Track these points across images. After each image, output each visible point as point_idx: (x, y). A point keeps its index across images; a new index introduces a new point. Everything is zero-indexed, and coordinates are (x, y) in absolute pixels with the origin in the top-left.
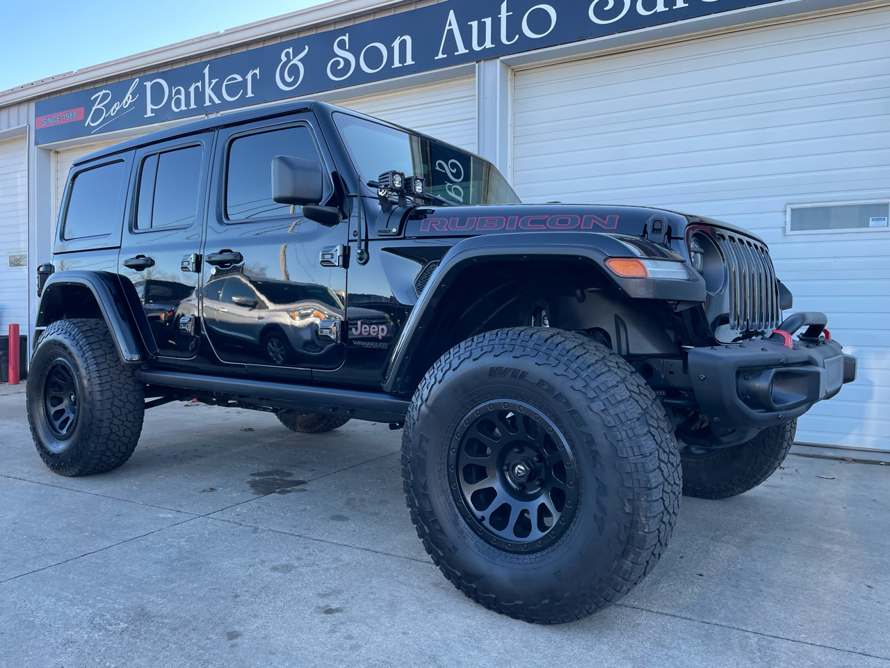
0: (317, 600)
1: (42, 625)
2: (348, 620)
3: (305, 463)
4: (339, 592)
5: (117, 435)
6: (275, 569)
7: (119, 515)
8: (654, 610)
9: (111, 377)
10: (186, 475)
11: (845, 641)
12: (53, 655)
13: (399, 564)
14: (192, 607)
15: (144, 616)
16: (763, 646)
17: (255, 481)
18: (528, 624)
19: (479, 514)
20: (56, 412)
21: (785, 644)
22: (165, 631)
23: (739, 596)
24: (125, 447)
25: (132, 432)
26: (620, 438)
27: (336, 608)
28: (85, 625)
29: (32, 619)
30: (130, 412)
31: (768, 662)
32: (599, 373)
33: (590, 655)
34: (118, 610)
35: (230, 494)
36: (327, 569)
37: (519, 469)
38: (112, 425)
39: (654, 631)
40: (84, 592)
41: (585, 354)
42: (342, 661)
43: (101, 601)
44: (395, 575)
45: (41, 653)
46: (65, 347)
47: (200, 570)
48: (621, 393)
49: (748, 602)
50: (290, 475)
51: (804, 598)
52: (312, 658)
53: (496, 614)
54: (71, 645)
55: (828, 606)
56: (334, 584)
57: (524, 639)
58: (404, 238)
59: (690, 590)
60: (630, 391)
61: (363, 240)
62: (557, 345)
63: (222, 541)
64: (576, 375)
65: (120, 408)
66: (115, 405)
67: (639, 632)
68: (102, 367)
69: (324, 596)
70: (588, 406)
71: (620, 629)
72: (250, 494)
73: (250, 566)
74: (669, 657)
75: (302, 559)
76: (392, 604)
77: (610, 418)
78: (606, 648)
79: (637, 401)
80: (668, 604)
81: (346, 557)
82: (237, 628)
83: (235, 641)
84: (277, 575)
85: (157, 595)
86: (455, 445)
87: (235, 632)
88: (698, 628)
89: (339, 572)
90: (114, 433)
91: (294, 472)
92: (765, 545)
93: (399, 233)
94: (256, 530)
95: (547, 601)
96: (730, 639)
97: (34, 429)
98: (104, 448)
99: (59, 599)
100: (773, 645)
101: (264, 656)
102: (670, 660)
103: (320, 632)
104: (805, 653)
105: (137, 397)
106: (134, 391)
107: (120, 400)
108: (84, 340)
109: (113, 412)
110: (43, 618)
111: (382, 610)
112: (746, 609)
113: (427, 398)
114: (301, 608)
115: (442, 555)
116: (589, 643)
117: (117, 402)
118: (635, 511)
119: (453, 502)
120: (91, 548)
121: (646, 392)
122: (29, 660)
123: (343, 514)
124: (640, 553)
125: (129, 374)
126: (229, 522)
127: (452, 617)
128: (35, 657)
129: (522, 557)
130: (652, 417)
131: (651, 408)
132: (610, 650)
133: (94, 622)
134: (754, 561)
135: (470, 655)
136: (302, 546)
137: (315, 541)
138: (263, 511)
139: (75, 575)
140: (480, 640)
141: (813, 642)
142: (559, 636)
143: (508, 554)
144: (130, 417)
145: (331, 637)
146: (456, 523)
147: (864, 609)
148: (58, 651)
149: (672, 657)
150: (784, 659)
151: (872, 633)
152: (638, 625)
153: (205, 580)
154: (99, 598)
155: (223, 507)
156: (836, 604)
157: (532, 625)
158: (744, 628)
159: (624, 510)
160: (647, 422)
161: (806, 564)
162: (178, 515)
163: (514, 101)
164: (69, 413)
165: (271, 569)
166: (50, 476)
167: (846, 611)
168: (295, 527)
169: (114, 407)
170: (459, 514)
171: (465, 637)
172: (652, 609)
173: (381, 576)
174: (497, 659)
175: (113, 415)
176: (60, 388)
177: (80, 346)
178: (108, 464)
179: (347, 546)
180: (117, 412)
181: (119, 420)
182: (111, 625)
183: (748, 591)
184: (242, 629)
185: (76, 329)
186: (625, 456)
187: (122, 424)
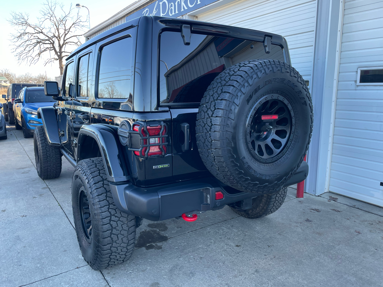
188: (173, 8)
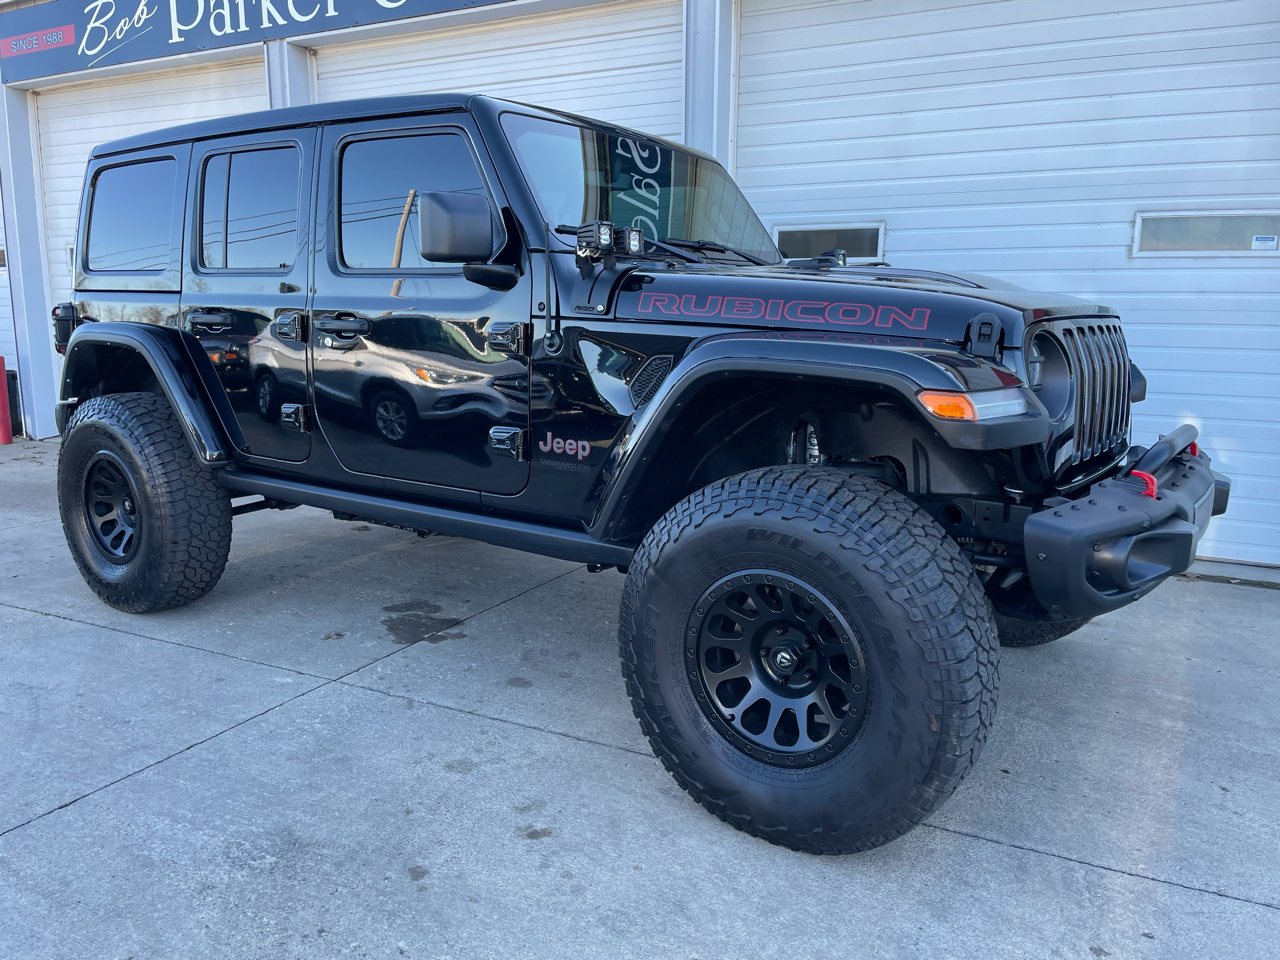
0: (515, 817)
1: (164, 861)
2: (561, 848)
3: (454, 588)
4: (542, 804)
5: (198, 561)
6: (449, 767)
7: (220, 680)
8: (950, 829)
9: (184, 482)
10: (295, 610)
11: (1195, 874)
12: (190, 909)
13: (611, 758)
14: (354, 828)
15: (294, 845)
16: (1092, 881)
17: (391, 620)
18: (792, 853)
19: (726, 711)
20: (104, 524)
21: (1120, 880)
22: (327, 867)
23: (1058, 805)
24: (208, 574)
25: (217, 555)
26: (929, 637)
27: (542, 830)
28: (219, 859)
29: (146, 853)
30: (214, 528)
31: (1099, 907)
32: (903, 548)
33: (877, 899)
34: (258, 836)
35: (362, 643)
36: (519, 767)
37: (783, 657)
38: (191, 548)
39: (953, 861)
40: (205, 808)
41: (882, 519)
42: (564, 911)
43: (231, 822)
44: (609, 776)
45: (173, 907)
46: (112, 438)
47: (350, 769)
48: (932, 576)
49: (1069, 814)
50: (438, 609)
51: (1141, 807)
52: (526, 907)
53: (750, 838)
54: (209, 891)
55: (1172, 820)
56: (532, 792)
57: (790, 874)
58: (615, 320)
59: (994, 796)
60: (944, 571)
61: (553, 318)
62: (845, 506)
63: (370, 722)
64: (871, 550)
65: (200, 524)
66: (193, 521)
67: (934, 863)
68: (170, 468)
69: (524, 810)
70: (887, 593)
71: (909, 858)
72: (389, 643)
73: (416, 763)
74: (976, 900)
75: (483, 752)
76: (613, 823)
77: (915, 611)
78: (894, 887)
79: (951, 585)
80: (967, 817)
81: (540, 748)
82: (420, 861)
83: (421, 881)
84: (455, 777)
85: (304, 811)
86: (695, 623)
87: (419, 867)
88: (1008, 856)
89: (535, 772)
90: (194, 558)
91: (442, 604)
92: (1087, 721)
93: (607, 312)
94: (410, 703)
95: (821, 830)
96: (1050, 872)
97: (75, 547)
98: (181, 578)
99: (175, 820)
100: (1105, 881)
101: (464, 904)
102: (978, 905)
103: (528, 867)
104: (1145, 893)
105: (221, 508)
106: (217, 498)
107: (199, 513)
108: (141, 429)
109: (190, 531)
110: (162, 851)
111: (602, 831)
112: (1067, 826)
113: (657, 561)
114: (497, 830)
115: (677, 761)
116: (873, 881)
117: (195, 517)
118: (945, 728)
119: (692, 696)
120: (197, 736)
121: (961, 568)
122: (161, 918)
123: (521, 675)
124: (947, 780)
125: (208, 476)
126: (372, 690)
127: (693, 842)
128: (167, 912)
129: (787, 771)
130: (969, 604)
131: (968, 591)
132: (901, 891)
133: (231, 855)
134: (1074, 749)
135: (725, 901)
136: (479, 729)
137: (494, 722)
138: (413, 671)
139: (186, 780)
140: (734, 878)
141: (1155, 877)
142: (834, 870)
143: (767, 767)
144: (214, 535)
145: (543, 875)
146: (696, 723)
147: (1217, 825)
148: (195, 903)
149: (979, 900)
150: (1119, 902)
151: (1228, 861)
152: (933, 851)
153: (362, 786)
154: (227, 817)
155: (358, 666)
156: (1182, 817)
157: (798, 854)
158: (1066, 855)
159: (930, 728)
160: (964, 613)
161: (1140, 752)
162: (301, 679)
163: (740, 36)
164: (123, 526)
165: (444, 768)
166: (107, 614)
167: (1195, 828)
168: (463, 698)
169: (192, 524)
170: (700, 711)
171: (715, 872)
172: (948, 827)
173: (591, 777)
174: (760, 906)
175: (192, 534)
176: (107, 491)
177: (136, 438)
178: (186, 598)
179: (538, 729)
180: (196, 530)
181: (200, 540)
182: (254, 860)
183: (1069, 797)
184: (427, 863)
185: (127, 412)
186: (935, 660)
187: (204, 546)
188: (226, 12)
